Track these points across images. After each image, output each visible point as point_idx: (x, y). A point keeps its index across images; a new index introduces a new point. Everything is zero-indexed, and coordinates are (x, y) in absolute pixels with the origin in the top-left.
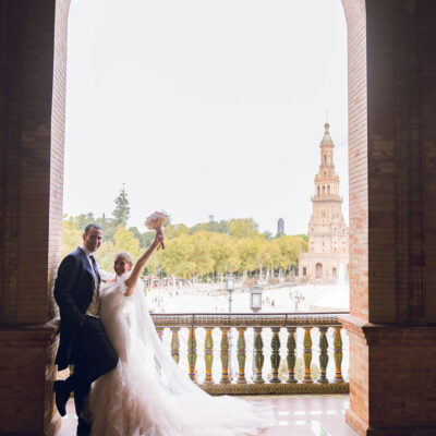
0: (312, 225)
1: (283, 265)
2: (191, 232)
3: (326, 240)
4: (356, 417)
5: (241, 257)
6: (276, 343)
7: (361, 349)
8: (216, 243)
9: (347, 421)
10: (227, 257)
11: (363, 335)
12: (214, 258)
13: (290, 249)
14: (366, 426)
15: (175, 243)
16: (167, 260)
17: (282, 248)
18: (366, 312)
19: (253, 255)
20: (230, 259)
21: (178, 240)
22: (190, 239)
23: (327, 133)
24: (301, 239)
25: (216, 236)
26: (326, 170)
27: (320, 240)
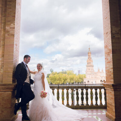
0: (86, 72)
1: (80, 81)
2: (58, 74)
3: (90, 75)
4: (110, 115)
5: (70, 79)
6: (82, 94)
7: (111, 93)
8: (64, 76)
9: (106, 116)
10: (67, 79)
11: (112, 87)
12: (64, 80)
13: (81, 77)
14: (114, 118)
15: (54, 76)
16: (52, 80)
17: (80, 77)
18: (112, 80)
19: (73, 79)
20: (67, 80)
21: (55, 75)
22: (58, 75)
23: (89, 50)
24: (84, 75)
25: (64, 75)
26: (90, 59)
27: (89, 75)
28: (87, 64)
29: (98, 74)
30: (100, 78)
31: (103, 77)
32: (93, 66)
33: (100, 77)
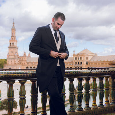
0: (8, 55)
3: (13, 60)
23: (14, 26)
24: (4, 60)
26: (13, 38)
27: (11, 60)
28: (9, 45)
29: (23, 59)
30: (26, 64)
31: (30, 63)
32: (17, 48)
33: (26, 62)
